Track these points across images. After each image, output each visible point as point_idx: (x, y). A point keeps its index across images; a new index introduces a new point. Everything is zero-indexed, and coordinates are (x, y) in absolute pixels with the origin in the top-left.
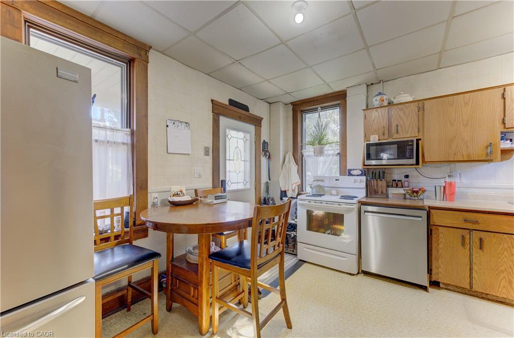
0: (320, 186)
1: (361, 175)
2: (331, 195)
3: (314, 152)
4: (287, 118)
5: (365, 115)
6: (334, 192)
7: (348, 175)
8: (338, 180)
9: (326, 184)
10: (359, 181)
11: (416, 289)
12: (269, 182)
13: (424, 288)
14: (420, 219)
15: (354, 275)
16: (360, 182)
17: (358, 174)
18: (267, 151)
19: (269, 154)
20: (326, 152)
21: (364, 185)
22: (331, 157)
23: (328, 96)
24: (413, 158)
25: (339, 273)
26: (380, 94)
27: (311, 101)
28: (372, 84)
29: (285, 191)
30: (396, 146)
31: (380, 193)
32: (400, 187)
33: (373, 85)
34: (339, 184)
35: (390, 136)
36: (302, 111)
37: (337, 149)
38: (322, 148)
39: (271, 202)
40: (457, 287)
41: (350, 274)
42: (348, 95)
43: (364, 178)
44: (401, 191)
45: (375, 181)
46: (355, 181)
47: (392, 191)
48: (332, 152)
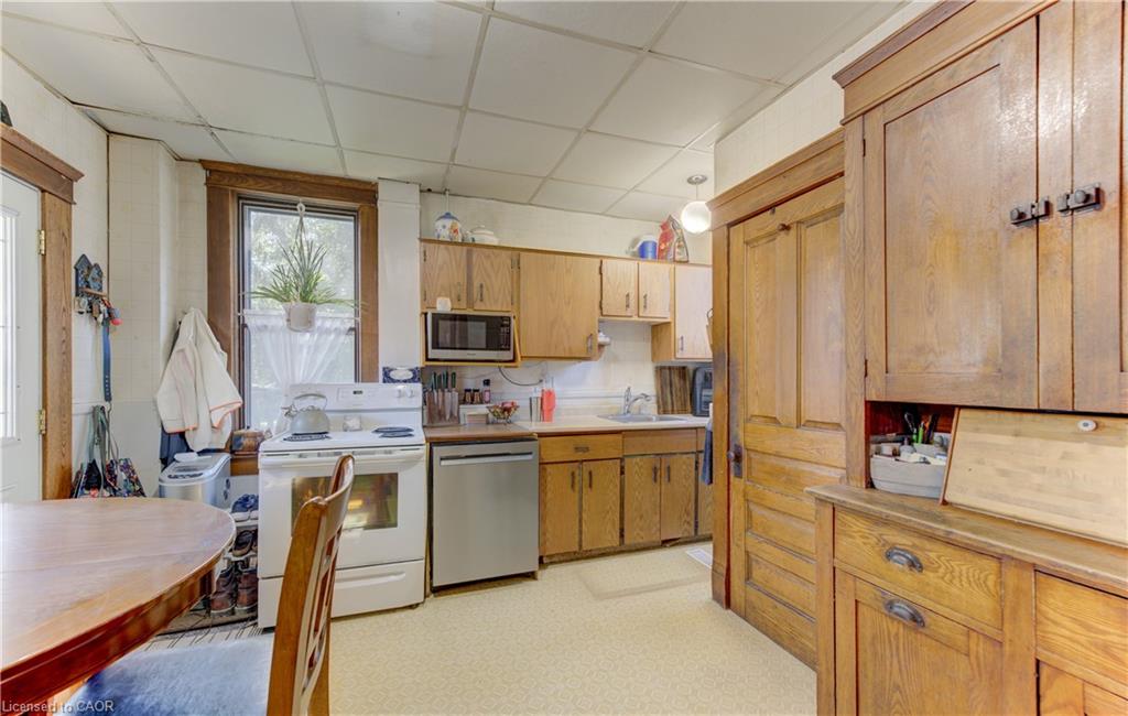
0: (314, 411)
1: (412, 380)
2: (345, 430)
3: (288, 320)
4: (184, 202)
5: (425, 253)
6: (353, 422)
7: (384, 382)
8: (361, 392)
9: (331, 403)
10: (409, 394)
11: (520, 582)
12: (107, 405)
13: (531, 576)
14: (530, 457)
15: (417, 605)
16: (411, 397)
17: (405, 378)
18: (97, 297)
19: (109, 308)
20: (318, 323)
21: (418, 402)
22: (332, 336)
23: (325, 181)
24: (509, 349)
25: (387, 616)
26: (448, 216)
27: (277, 179)
28: (429, 190)
29: (182, 435)
30: (484, 324)
31: (448, 417)
32: (478, 403)
33: (431, 194)
34: (363, 402)
35: (470, 304)
36: (240, 198)
37: (346, 317)
38: (312, 311)
39: (122, 476)
40: (562, 554)
41: (411, 607)
42: (381, 195)
43: (418, 387)
44: (482, 409)
45: (440, 393)
46: (401, 394)
47: (467, 411)
48: (337, 324)
